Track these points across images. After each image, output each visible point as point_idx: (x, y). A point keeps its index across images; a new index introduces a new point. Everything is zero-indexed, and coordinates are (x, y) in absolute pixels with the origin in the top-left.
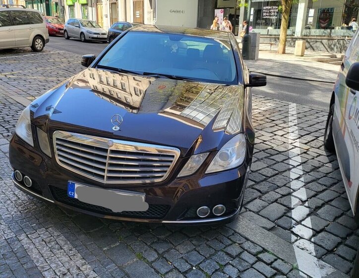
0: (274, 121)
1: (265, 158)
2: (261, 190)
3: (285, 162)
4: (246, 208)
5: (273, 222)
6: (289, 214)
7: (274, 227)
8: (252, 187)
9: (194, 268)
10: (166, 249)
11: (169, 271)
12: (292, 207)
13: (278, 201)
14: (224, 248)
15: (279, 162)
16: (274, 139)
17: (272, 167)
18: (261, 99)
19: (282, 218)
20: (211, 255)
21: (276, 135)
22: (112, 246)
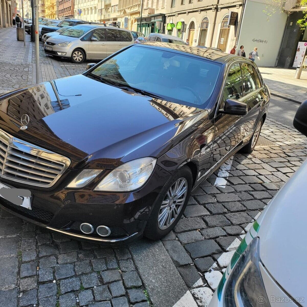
0: (289, 156)
1: (245, 191)
2: (209, 223)
3: (263, 200)
4: (177, 237)
5: (193, 259)
6: (215, 256)
7: (189, 264)
8: (202, 218)
9: (54, 281)
10: (48, 254)
11: (30, 277)
12: (228, 249)
13: (217, 239)
14: (103, 271)
15: (256, 199)
16: (273, 175)
17: (243, 203)
18: (295, 133)
19: (205, 258)
20: (83, 274)
21: (278, 171)
22: (8, 237)
